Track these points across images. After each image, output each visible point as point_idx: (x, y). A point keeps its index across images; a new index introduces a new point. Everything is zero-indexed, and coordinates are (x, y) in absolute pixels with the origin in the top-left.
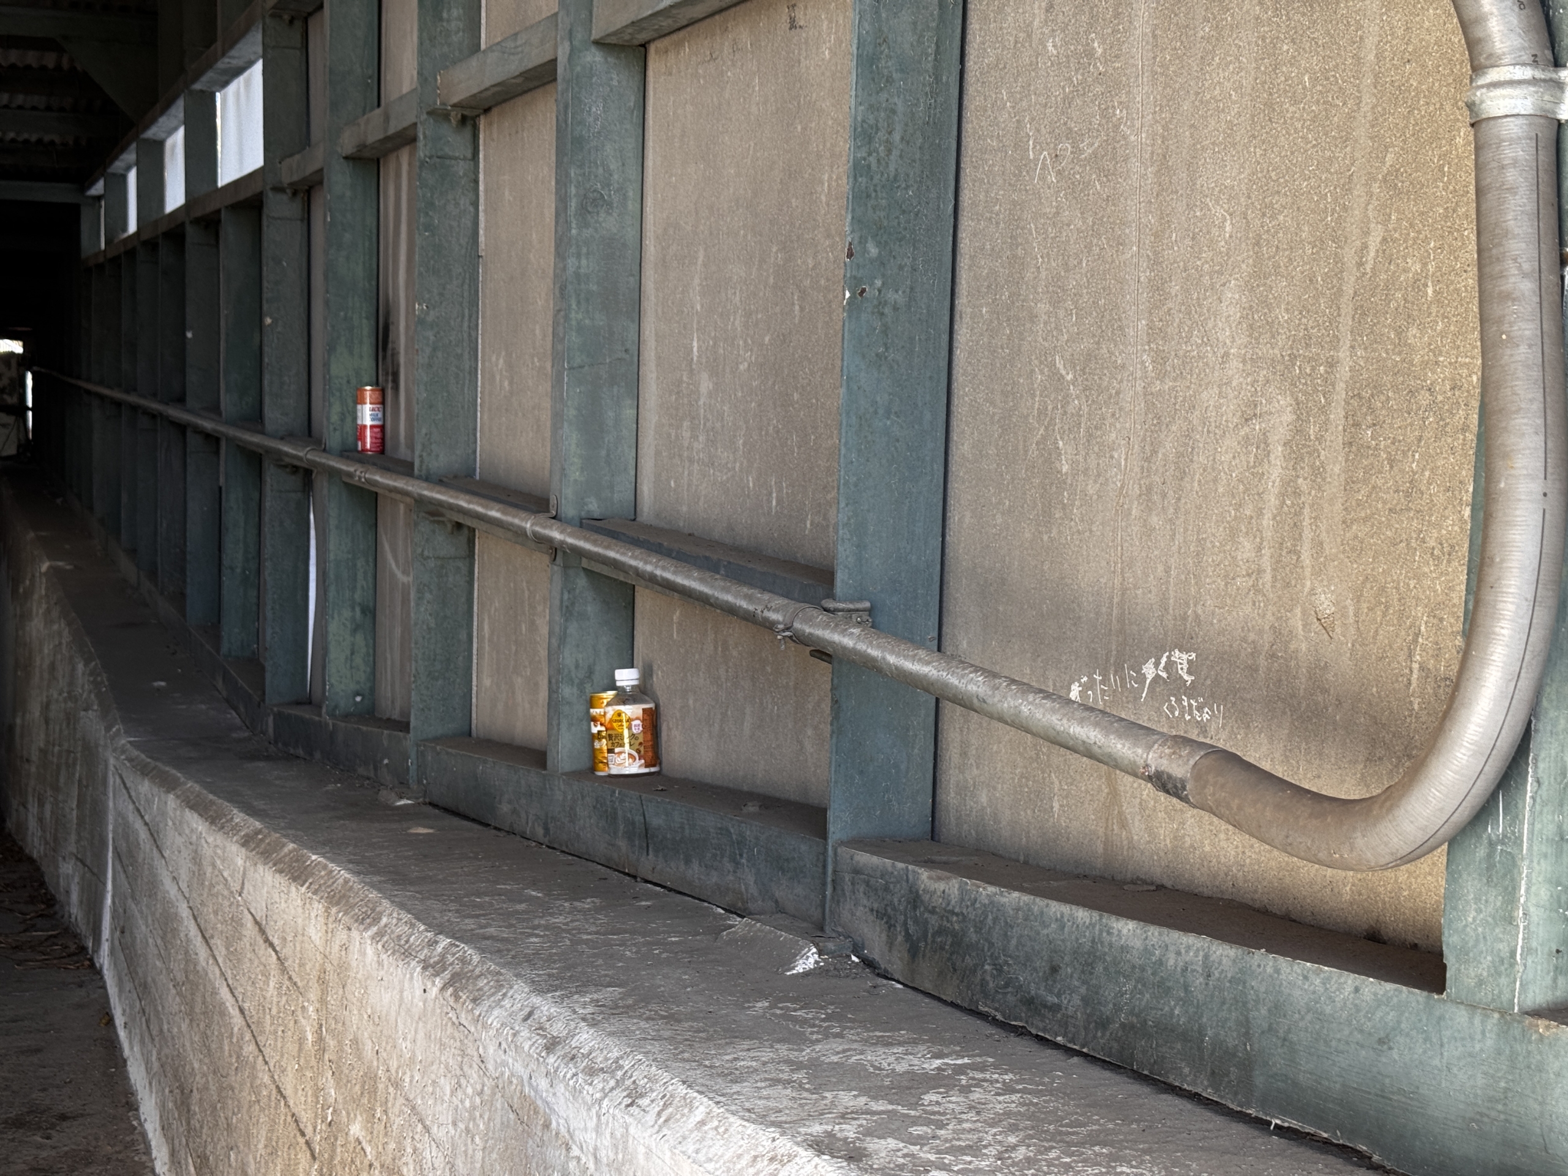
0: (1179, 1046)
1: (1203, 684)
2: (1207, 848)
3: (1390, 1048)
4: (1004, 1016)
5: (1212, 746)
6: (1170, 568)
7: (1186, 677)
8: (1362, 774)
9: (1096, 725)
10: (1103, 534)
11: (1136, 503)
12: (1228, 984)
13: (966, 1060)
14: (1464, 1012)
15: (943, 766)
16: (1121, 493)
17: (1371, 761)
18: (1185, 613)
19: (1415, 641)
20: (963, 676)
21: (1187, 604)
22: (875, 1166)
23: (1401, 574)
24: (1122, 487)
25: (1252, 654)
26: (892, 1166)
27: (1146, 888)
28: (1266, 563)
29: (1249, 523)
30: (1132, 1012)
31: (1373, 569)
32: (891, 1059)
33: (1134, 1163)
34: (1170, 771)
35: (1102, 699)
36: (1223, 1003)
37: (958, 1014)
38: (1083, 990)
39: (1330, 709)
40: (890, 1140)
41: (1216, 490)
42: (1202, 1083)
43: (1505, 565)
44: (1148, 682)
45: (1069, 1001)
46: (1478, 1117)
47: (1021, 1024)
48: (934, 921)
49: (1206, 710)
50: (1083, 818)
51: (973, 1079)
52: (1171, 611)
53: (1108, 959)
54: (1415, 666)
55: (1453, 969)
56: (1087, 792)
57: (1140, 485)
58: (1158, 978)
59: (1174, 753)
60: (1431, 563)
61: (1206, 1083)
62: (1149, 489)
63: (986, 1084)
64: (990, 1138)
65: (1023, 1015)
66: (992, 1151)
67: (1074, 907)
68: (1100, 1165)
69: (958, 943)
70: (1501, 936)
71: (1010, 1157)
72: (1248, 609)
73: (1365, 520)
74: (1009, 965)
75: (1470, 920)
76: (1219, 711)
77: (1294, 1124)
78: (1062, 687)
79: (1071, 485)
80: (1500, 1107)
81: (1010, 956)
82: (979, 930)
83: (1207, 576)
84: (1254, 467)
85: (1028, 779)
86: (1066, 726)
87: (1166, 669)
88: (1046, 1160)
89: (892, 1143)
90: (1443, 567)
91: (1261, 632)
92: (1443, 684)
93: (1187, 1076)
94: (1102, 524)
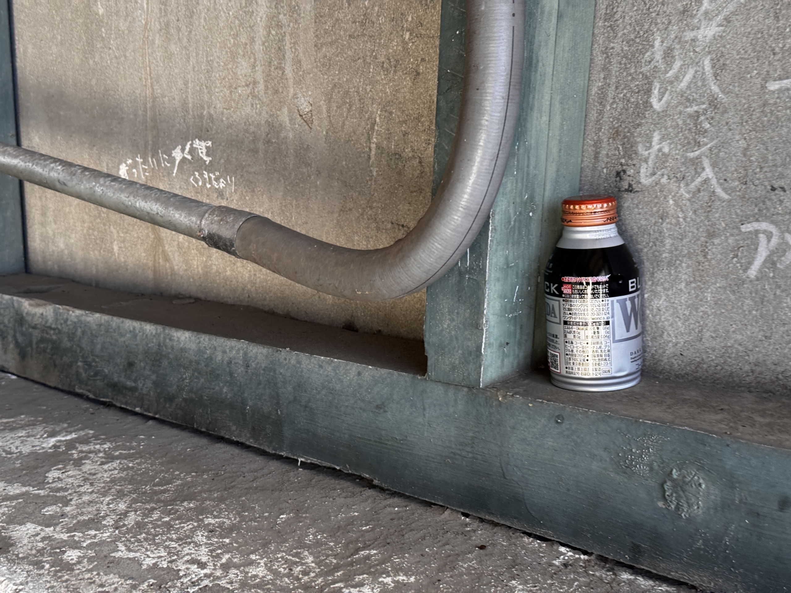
0: (228, 412)
1: (218, 163)
2: (228, 273)
3: (385, 412)
4: (95, 395)
5: (250, 213)
6: (188, 82)
7: (205, 158)
8: (338, 221)
9: (157, 200)
10: (135, 59)
11: (158, 35)
12: (262, 372)
13: (74, 436)
14: (441, 388)
15: (29, 223)
16: (145, 28)
17: (343, 211)
18: (202, 113)
19: (372, 128)
20: (45, 166)
21: (203, 107)
22: (21, 555)
23: (360, 82)
24: (146, 24)
25: (253, 141)
26: (34, 552)
27: (188, 301)
28: (259, 76)
29: (245, 48)
30: (191, 391)
31: (339, 79)
32: (18, 443)
33: (215, 513)
34: (220, 233)
35: (144, 175)
36: (259, 384)
37: (60, 395)
38: (154, 377)
39: (312, 177)
40: (29, 525)
41: (218, 24)
42: (246, 436)
43: (487, 72)
44: (177, 162)
45: (144, 385)
46: (452, 455)
47: (108, 400)
48: (36, 334)
49: (222, 180)
50: (137, 255)
51: (82, 452)
52: (191, 113)
53: (171, 356)
54: (373, 146)
55: (433, 359)
56: (138, 237)
57: (160, 22)
58: (210, 369)
59: (221, 220)
60: (382, 73)
61: (248, 435)
62: (167, 25)
63: (92, 455)
64: (105, 508)
65: (110, 394)
66: (109, 521)
67: (143, 323)
68: (192, 520)
69: (56, 347)
70: (469, 336)
71: (124, 525)
72: (248, 110)
73: (332, 43)
74: (96, 362)
75: (445, 326)
76: (231, 181)
77: (315, 461)
78: (113, 167)
79: (107, 23)
80: (469, 449)
81: (97, 356)
82: (71, 339)
83: (216, 87)
84: (246, 7)
85: (93, 230)
86: (133, 201)
87: (190, 152)
88: (151, 522)
89: (30, 528)
90: (391, 75)
91: (258, 126)
92: (393, 158)
93: (234, 431)
94: (134, 51)
